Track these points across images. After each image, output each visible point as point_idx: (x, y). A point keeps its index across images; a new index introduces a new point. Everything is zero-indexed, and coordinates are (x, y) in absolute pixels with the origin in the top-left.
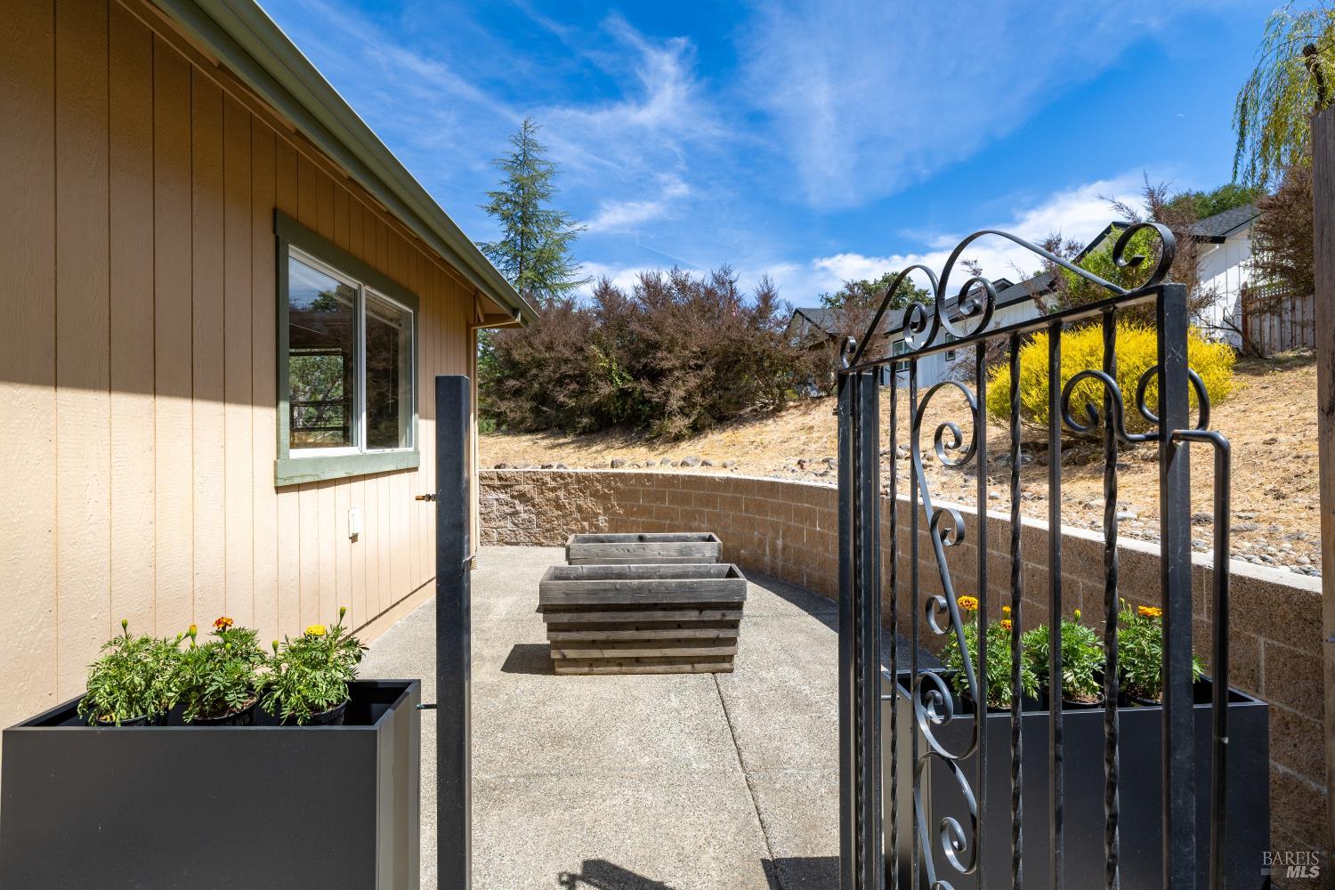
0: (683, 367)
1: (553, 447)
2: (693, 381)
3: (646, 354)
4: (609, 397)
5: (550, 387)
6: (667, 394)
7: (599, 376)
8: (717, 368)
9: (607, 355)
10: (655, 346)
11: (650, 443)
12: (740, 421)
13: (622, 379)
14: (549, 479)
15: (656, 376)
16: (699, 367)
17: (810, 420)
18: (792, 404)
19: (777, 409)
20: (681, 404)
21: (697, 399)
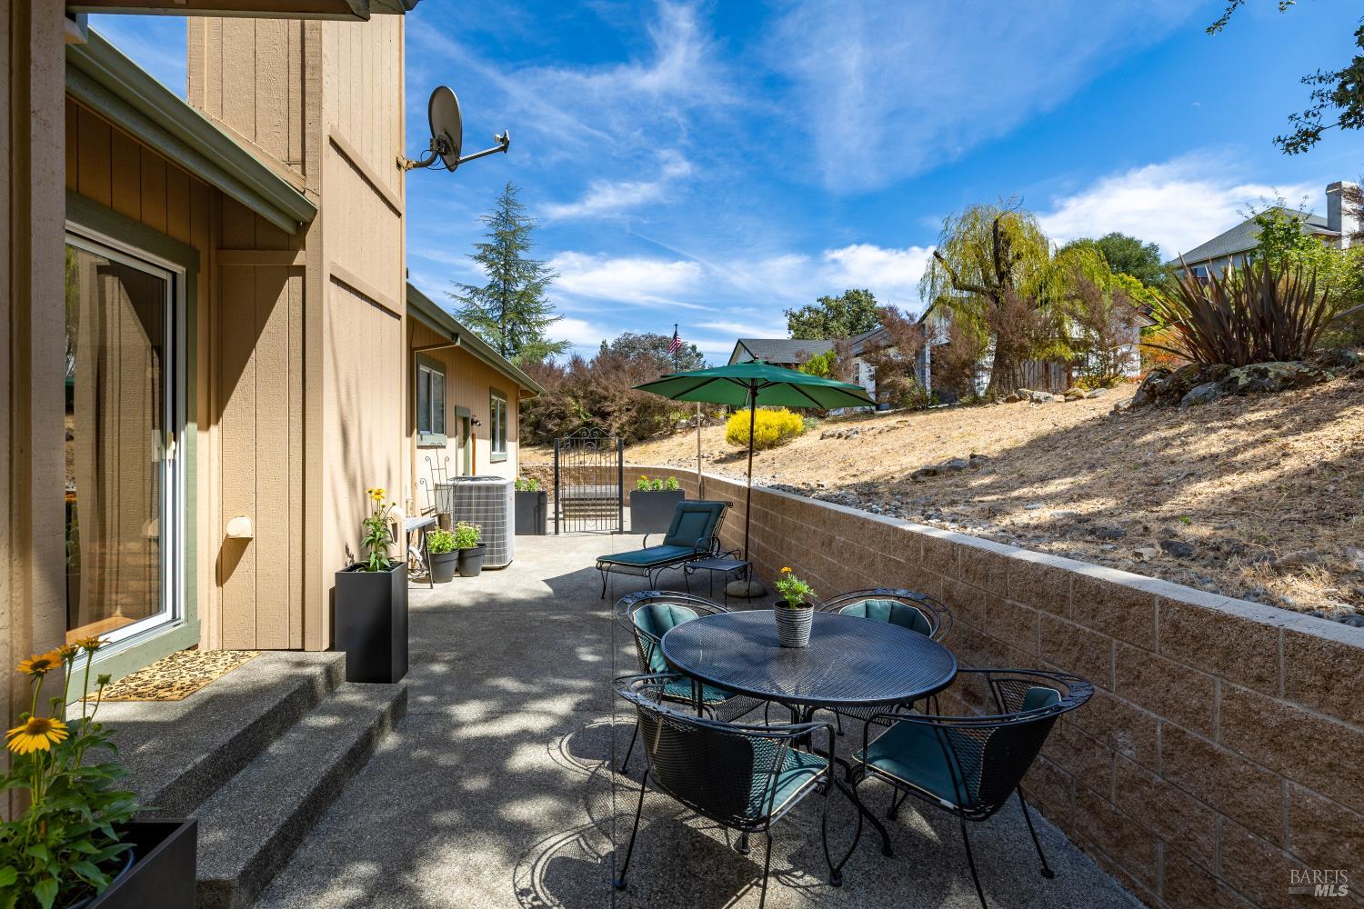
0: (620, 410)
1: (545, 454)
2: (625, 419)
3: (599, 402)
4: (579, 426)
5: (543, 418)
6: (610, 425)
7: (573, 415)
8: (639, 411)
9: (577, 402)
10: (606, 398)
11: (601, 452)
12: (652, 440)
13: (586, 416)
14: (548, 470)
15: (604, 415)
16: (628, 410)
17: (684, 440)
18: (679, 431)
19: (671, 434)
20: (618, 431)
21: (626, 428)
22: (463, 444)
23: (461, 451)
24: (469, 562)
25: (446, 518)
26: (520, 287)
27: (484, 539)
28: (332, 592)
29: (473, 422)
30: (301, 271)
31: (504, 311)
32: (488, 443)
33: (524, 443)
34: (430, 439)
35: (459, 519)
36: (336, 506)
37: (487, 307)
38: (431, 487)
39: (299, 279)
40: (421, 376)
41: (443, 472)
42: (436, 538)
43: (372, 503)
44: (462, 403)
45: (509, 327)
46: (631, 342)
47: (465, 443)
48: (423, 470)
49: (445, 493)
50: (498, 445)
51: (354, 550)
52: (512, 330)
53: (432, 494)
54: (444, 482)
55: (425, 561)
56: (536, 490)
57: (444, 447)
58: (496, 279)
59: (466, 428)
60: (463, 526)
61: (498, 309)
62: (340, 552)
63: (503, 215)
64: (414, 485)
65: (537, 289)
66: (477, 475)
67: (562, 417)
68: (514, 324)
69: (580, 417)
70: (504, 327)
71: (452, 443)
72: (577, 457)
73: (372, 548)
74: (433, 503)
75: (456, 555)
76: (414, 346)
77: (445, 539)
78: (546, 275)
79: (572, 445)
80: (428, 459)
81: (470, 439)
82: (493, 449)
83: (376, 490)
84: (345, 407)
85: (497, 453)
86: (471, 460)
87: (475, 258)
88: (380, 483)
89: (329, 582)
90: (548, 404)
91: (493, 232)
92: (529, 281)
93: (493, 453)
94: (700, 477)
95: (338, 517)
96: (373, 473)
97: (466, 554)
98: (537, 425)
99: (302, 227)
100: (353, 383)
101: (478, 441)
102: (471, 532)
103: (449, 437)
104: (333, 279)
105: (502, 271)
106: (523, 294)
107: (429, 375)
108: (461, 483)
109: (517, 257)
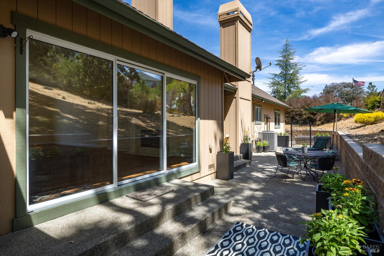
2: (322, 115)
4: (306, 118)
5: (294, 116)
6: (316, 118)
7: (304, 115)
13: (308, 115)
17: (344, 122)
18: (343, 119)
19: (340, 120)
20: (319, 119)
21: (322, 118)
22: (266, 123)
23: (266, 126)
24: (266, 149)
25: (261, 140)
26: (291, 72)
27: (269, 145)
28: (240, 147)
29: (269, 118)
30: (236, 98)
31: (285, 80)
32: (274, 123)
33: (287, 123)
34: (257, 122)
35: (263, 140)
36: (240, 133)
37: (280, 80)
38: (257, 133)
39: (235, 99)
40: (255, 109)
41: (260, 130)
42: (259, 143)
43: (246, 133)
44: (266, 113)
45: (287, 85)
46: (334, 86)
47: (267, 123)
48: (256, 129)
49: (261, 134)
50: (277, 124)
51: (243, 141)
52: (288, 86)
53: (258, 134)
54: (260, 132)
55: (256, 148)
56: (286, 135)
57: (261, 124)
58: (283, 71)
59: (267, 120)
60: (264, 141)
61: (283, 80)
62: (241, 141)
63: (285, 50)
64: (254, 132)
65: (297, 72)
66: (270, 131)
67: (301, 115)
68: (289, 84)
69: (306, 115)
70: (285, 86)
71: (263, 123)
72: (305, 128)
73: (246, 140)
74: (258, 137)
75: (263, 147)
76: (254, 103)
77: (261, 144)
78: (300, 67)
79: (303, 124)
80: (257, 127)
81: (268, 123)
82: (276, 124)
83: (246, 131)
84: (242, 118)
85: (277, 126)
86: (268, 127)
87: (276, 65)
88: (247, 130)
89: (240, 145)
90: (296, 111)
91: (282, 56)
92: (294, 70)
93: (275, 126)
94: (337, 133)
95: (241, 135)
96: (246, 129)
97: (265, 147)
98: (293, 118)
99: (236, 91)
100: (243, 114)
101: (271, 123)
102: (266, 143)
103: (262, 122)
104: (240, 98)
105: (285, 68)
106: (292, 74)
107: (257, 108)
108: (264, 132)
109: (290, 62)
